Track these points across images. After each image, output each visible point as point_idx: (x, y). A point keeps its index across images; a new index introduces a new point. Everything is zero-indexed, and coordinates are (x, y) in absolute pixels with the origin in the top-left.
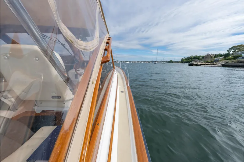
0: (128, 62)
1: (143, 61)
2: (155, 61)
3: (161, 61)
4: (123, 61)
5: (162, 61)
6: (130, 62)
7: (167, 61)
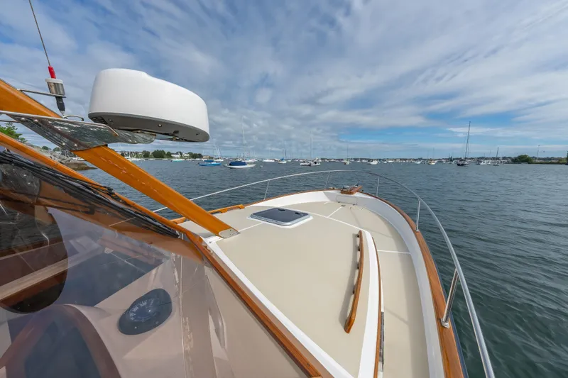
0: (375, 163)
1: (420, 159)
2: (461, 160)
3: (482, 158)
4: (361, 159)
5: (487, 159)
6: (380, 160)
7: (504, 158)
